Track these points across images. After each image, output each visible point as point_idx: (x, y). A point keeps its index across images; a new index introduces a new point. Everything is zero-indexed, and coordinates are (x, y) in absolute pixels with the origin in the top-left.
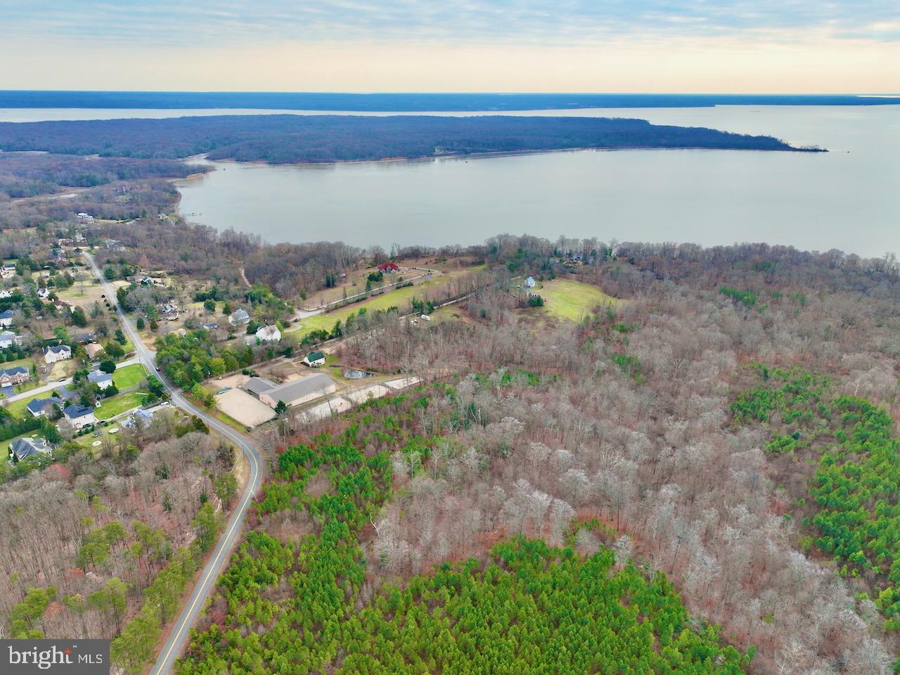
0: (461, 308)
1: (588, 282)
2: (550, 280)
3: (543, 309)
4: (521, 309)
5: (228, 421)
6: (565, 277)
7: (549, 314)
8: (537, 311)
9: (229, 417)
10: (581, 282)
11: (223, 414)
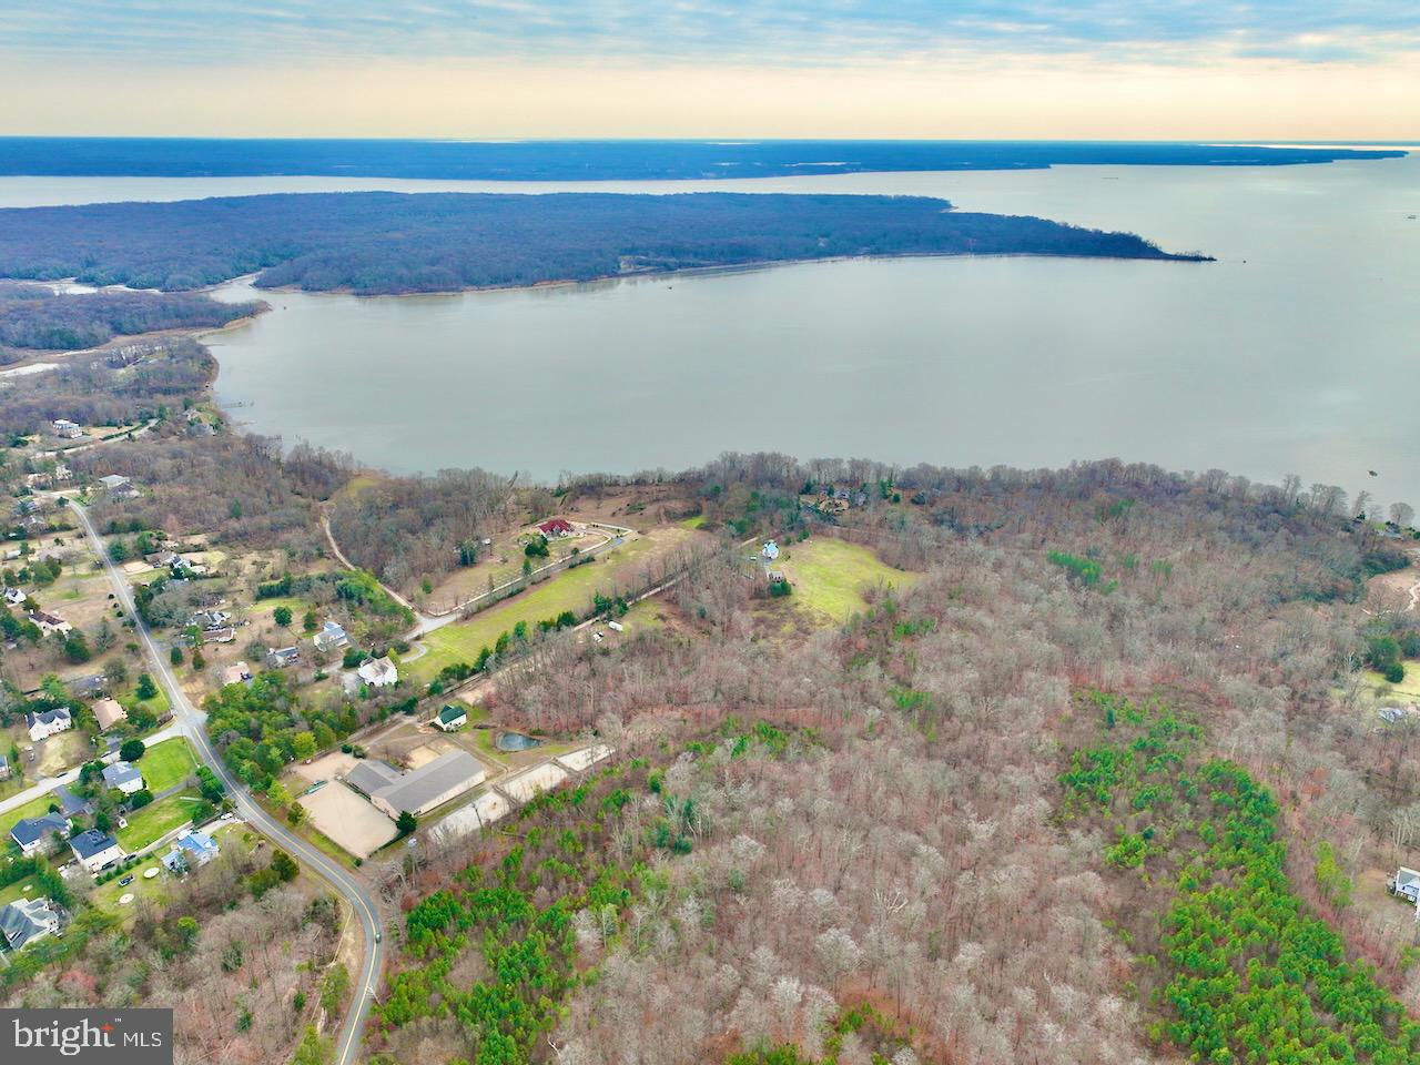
0: (668, 601)
1: (857, 541)
2: (800, 541)
3: (792, 600)
4: (758, 601)
5: (325, 846)
6: (822, 534)
7: (800, 609)
8: (783, 603)
9: (326, 839)
10: (847, 540)
11: (318, 833)
